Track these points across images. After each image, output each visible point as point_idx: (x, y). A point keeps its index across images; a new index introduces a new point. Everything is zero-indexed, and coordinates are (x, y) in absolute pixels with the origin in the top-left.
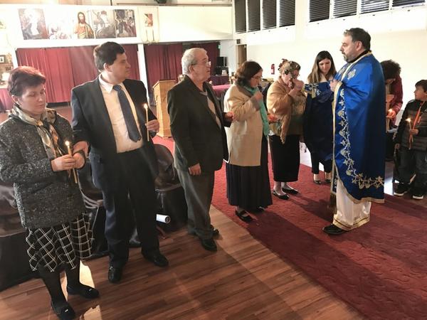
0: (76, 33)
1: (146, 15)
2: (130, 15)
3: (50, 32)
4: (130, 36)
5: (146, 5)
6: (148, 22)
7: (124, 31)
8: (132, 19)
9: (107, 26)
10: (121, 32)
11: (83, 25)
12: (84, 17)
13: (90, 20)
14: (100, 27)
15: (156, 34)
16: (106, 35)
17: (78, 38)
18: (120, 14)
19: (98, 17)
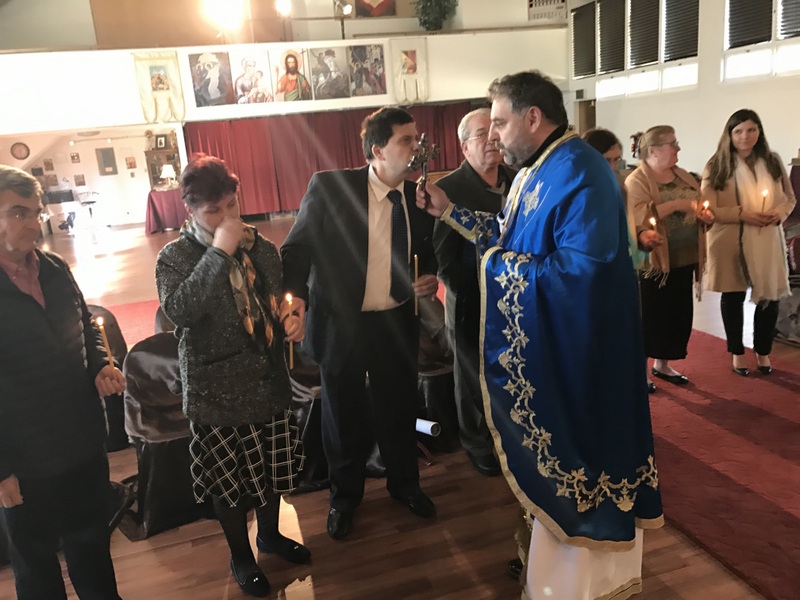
0: (282, 91)
1: (406, 53)
2: (376, 53)
3: (240, 92)
4: (375, 93)
5: (405, 34)
6: (408, 66)
7: (365, 85)
8: (380, 61)
9: (334, 75)
10: (359, 86)
11: (294, 78)
12: (296, 62)
13: (305, 69)
14: (322, 79)
15: (422, 87)
16: (333, 93)
17: (286, 99)
18: (359, 53)
19: (320, 61)
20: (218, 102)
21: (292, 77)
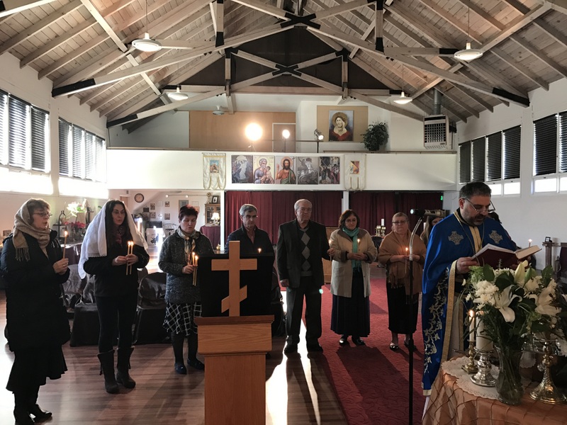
0: (279, 178)
1: (353, 162)
2: (335, 162)
3: (256, 177)
4: (333, 183)
5: (354, 152)
6: (354, 169)
7: (327, 178)
8: (337, 166)
9: (310, 172)
10: (324, 178)
11: (287, 171)
12: (289, 163)
13: (294, 167)
14: (303, 173)
15: (361, 182)
16: (308, 181)
17: (281, 183)
18: (325, 161)
19: (303, 163)
20: (244, 182)
21: (286, 171)
